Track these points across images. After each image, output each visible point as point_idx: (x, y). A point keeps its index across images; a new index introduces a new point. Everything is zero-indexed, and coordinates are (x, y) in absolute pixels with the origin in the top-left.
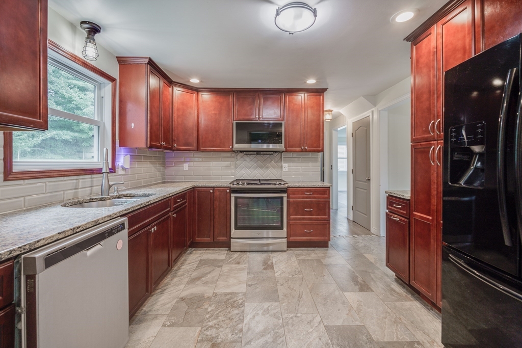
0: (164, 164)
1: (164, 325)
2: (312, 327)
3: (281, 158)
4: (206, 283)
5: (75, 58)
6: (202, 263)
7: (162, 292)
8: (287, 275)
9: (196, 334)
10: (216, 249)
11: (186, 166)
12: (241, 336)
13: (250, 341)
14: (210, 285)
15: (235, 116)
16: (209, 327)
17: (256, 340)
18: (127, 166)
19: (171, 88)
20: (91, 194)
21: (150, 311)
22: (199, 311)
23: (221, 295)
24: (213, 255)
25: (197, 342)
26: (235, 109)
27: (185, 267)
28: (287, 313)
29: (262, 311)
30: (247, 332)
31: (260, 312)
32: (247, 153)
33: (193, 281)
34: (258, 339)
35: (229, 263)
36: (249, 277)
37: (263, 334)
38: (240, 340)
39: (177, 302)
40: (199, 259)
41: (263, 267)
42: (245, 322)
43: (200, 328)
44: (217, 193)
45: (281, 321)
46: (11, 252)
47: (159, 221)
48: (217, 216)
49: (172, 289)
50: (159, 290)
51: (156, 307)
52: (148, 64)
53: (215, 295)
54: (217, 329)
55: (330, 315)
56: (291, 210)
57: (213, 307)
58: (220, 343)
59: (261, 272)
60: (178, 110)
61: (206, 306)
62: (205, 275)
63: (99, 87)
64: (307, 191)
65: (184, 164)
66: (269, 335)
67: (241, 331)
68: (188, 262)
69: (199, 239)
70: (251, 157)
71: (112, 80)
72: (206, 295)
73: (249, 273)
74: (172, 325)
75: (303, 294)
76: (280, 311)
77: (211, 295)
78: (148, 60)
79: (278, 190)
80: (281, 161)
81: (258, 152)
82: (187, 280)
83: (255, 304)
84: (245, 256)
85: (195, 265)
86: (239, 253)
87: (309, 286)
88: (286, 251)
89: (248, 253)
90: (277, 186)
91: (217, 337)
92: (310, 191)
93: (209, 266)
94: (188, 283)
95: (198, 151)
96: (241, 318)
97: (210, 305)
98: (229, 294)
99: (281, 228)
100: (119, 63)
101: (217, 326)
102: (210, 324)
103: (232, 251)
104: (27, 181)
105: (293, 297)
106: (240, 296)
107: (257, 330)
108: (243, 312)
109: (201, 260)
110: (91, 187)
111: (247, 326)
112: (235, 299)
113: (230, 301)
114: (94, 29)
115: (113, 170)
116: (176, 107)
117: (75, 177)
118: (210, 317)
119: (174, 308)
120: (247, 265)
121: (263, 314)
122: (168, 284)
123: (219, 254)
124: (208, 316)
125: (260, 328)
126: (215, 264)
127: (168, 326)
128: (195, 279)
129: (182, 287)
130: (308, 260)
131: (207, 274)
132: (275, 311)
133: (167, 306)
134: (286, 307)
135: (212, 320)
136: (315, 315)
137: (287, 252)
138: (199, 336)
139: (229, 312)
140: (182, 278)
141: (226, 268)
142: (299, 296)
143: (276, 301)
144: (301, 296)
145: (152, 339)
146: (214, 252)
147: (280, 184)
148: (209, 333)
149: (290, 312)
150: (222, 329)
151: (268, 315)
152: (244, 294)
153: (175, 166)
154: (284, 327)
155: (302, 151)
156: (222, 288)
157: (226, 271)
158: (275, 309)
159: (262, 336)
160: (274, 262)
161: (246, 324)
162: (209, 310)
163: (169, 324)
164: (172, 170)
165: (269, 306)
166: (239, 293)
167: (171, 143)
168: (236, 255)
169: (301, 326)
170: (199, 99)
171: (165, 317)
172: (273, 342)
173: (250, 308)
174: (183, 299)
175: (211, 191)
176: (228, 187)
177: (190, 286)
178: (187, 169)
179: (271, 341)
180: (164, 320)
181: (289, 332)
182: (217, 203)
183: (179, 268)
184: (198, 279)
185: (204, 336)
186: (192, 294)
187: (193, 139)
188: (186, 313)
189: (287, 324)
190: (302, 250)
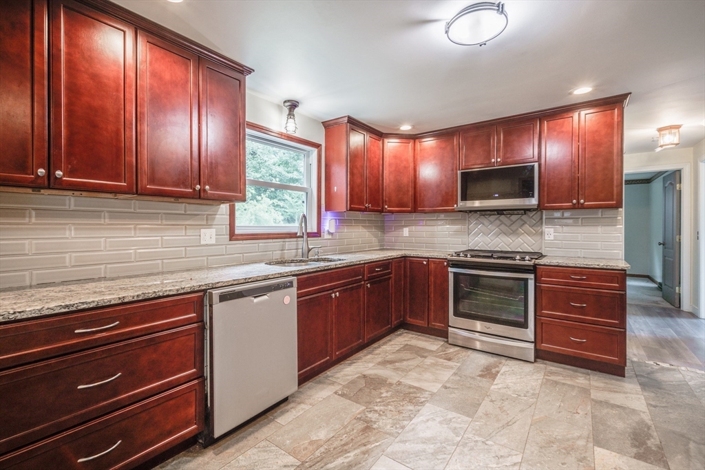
0: (383, 228)
1: (336, 393)
2: (497, 464)
3: (541, 219)
4: (397, 369)
5: (281, 135)
6: (407, 348)
7: (350, 364)
8: (509, 393)
9: (358, 412)
10: (433, 337)
11: (406, 231)
12: (400, 432)
13: (406, 441)
14: (400, 373)
15: (462, 163)
16: (374, 410)
17: (413, 443)
18: (332, 231)
19: (381, 142)
20: (296, 256)
21: (332, 376)
22: (373, 392)
23: (405, 386)
24: (424, 343)
25: (355, 419)
26: (462, 154)
27: (387, 347)
28: (474, 434)
29: (442, 418)
30: (408, 432)
31: (438, 419)
32: (483, 213)
33: (385, 363)
34: (417, 443)
35: (436, 357)
36: (452, 378)
37: (426, 441)
38: (396, 435)
39: (358, 377)
40: (406, 343)
41: (480, 373)
42: (412, 422)
43: (364, 408)
44: (432, 266)
45: (459, 438)
46: (200, 286)
47: (345, 288)
48: (432, 295)
49: (361, 364)
50: (349, 362)
51: (338, 375)
52: (348, 122)
53: (399, 383)
54: (380, 415)
55: (541, 464)
56: (544, 302)
57: (389, 394)
58: (374, 429)
59: (473, 378)
60: (390, 165)
61: (382, 391)
62: (401, 360)
63: (308, 155)
64: (575, 274)
65: (404, 229)
66: (432, 446)
67: (403, 427)
68: (392, 343)
69: (411, 320)
70: (492, 218)
71: (317, 146)
72: (389, 380)
73: (455, 374)
74: (342, 395)
75: (518, 423)
76: (465, 429)
77: (394, 382)
78: (347, 118)
79: (517, 267)
80: (542, 224)
81: (500, 212)
82: (380, 360)
83: (438, 409)
84: (464, 353)
85: (397, 349)
86: (459, 348)
87: (535, 418)
88: (532, 363)
89: (470, 351)
90: (518, 262)
91: (375, 422)
92: (581, 274)
93: (411, 353)
94: (379, 364)
95: (415, 212)
96: (412, 416)
97: (387, 392)
98: (415, 387)
99: (524, 325)
100: (325, 127)
101: (381, 413)
102: (376, 408)
103: (450, 344)
104: (245, 242)
105: (498, 420)
106: (426, 394)
107: (422, 435)
108: (419, 411)
109: (407, 345)
110: (297, 249)
111: (413, 426)
112: (418, 395)
113: (411, 395)
114: (293, 105)
115: (318, 234)
116: (388, 162)
117: (282, 240)
118: (379, 402)
119: (353, 382)
120: (459, 365)
121: (440, 423)
122: (360, 358)
123: (432, 344)
124: (378, 400)
125: (428, 434)
126: (421, 352)
127: (339, 395)
128: (388, 362)
129: (371, 365)
130: (564, 384)
131: (404, 360)
132: (458, 426)
133: (348, 377)
134: (477, 427)
135: (380, 406)
136: (514, 452)
137: (535, 364)
138: (359, 414)
139: (403, 406)
140: (376, 357)
141: (429, 361)
142: (508, 423)
143: (468, 416)
144: (510, 423)
145: (320, 399)
146: (428, 339)
147: (523, 259)
148: (369, 415)
149: (479, 435)
150: (384, 418)
151: (446, 426)
152: (432, 394)
153: (394, 231)
154: (457, 446)
155: (574, 207)
156: (411, 380)
157: (428, 363)
158: (460, 424)
159: (423, 443)
160: (502, 372)
161: (413, 424)
162: (383, 395)
163: (340, 393)
164: (391, 236)
165: (454, 418)
166: (426, 391)
167: (381, 204)
168: (452, 350)
169: (481, 455)
170: (416, 148)
171: (340, 387)
172: (432, 454)
173: (428, 410)
174: (365, 376)
175: (425, 263)
176: (446, 259)
177: (379, 366)
178: (408, 235)
179: (431, 452)
180: (338, 388)
181: (460, 454)
182: (432, 279)
183: (379, 347)
184: (391, 362)
185: (364, 416)
186: (376, 375)
187: (408, 198)
188: (360, 390)
189: (465, 445)
190: (564, 369)
